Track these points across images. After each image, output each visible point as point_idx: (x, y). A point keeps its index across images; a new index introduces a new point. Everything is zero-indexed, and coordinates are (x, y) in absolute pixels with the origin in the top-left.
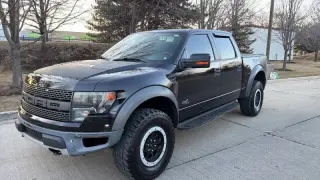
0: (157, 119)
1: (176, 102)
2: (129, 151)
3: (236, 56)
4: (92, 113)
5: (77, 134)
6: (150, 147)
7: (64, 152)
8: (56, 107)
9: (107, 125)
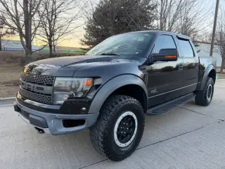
0: (129, 105)
1: (146, 91)
2: (104, 133)
3: (194, 56)
4: (71, 97)
5: (57, 115)
6: (123, 130)
7: (46, 130)
8: (41, 91)
9: (84, 109)
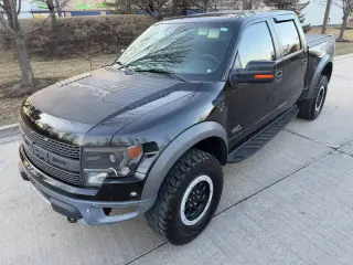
3: (301, 47)
4: (111, 177)
5: (94, 203)
6: (192, 201)
8: (61, 165)
9: (134, 194)
